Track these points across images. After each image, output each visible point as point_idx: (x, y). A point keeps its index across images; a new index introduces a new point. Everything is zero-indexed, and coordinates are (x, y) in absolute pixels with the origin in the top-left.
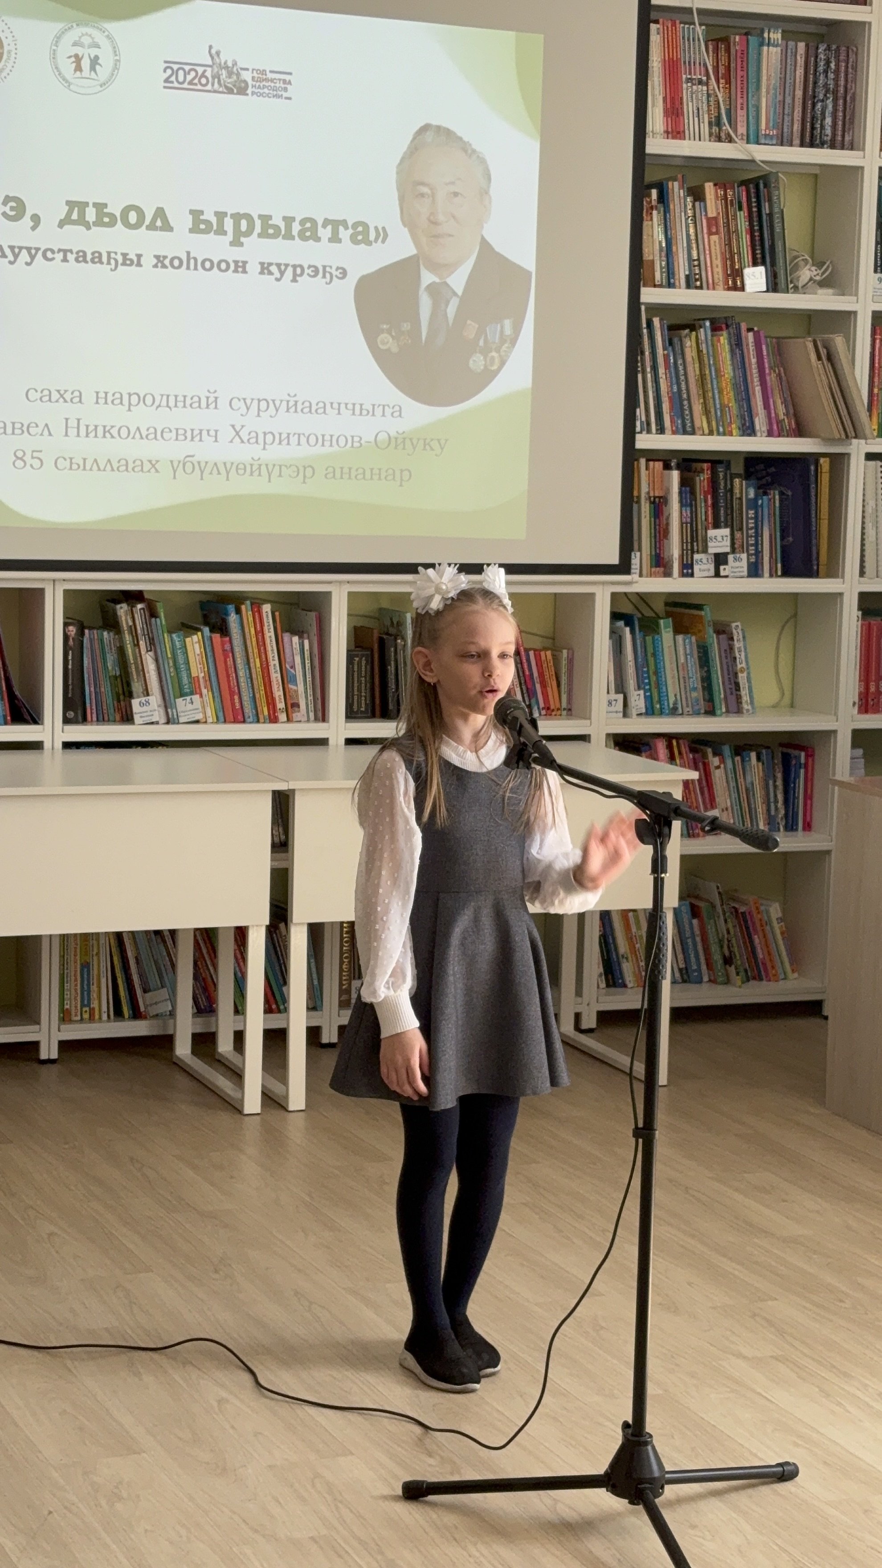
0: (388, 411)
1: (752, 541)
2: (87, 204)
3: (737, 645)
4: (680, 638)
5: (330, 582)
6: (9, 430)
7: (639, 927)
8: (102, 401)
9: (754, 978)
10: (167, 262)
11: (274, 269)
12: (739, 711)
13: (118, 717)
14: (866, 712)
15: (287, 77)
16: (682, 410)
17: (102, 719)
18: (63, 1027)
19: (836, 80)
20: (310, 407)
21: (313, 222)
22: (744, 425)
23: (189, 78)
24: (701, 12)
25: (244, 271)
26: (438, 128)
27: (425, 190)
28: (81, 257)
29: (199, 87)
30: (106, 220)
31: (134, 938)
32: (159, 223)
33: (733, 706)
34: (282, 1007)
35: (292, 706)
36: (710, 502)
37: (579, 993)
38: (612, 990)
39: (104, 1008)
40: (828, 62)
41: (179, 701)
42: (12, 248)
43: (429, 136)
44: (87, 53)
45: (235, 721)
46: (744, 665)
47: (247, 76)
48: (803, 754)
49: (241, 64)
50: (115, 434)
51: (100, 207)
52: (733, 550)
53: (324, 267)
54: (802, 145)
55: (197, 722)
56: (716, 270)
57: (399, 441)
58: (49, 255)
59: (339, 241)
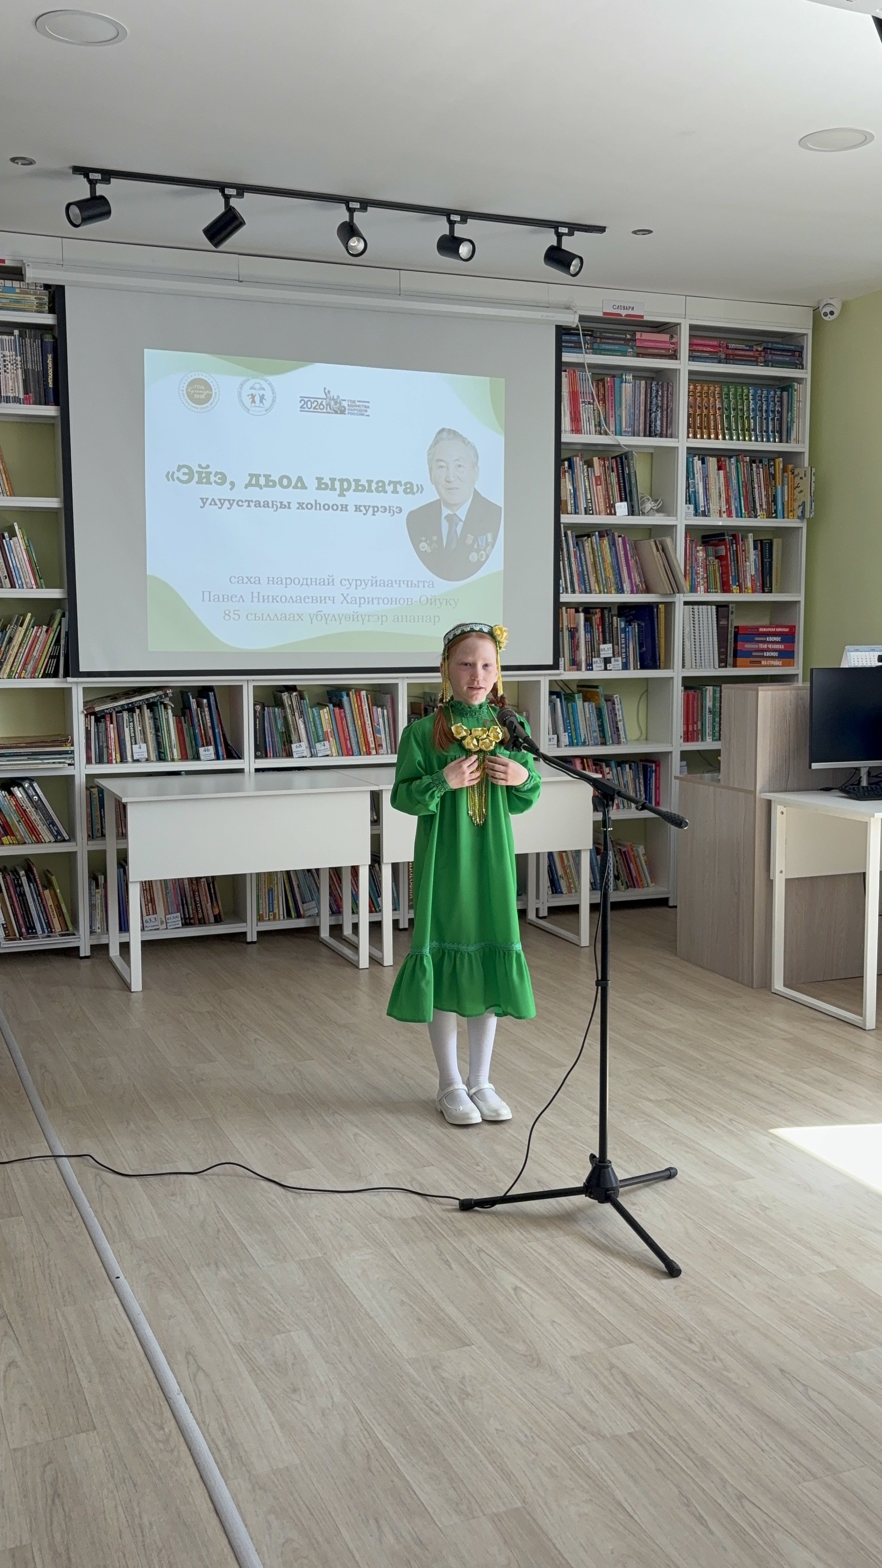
0: (426, 585)
1: (624, 650)
2: (260, 475)
3: (617, 707)
4: (586, 704)
5: (397, 678)
6: (221, 599)
7: (568, 861)
8: (271, 582)
9: (631, 887)
10: (304, 506)
11: (362, 508)
12: (619, 743)
13: (284, 755)
14: (688, 741)
15: (367, 404)
16: (584, 581)
17: (275, 756)
18: (259, 924)
19: (662, 401)
20: (384, 583)
21: (383, 482)
22: (618, 588)
23: (314, 406)
24: (591, 366)
25: (347, 510)
26: (449, 430)
27: (443, 464)
28: (258, 504)
29: (319, 410)
30: (271, 484)
31: (296, 874)
32: (299, 485)
33: (616, 741)
34: (377, 909)
35: (379, 746)
36: (600, 630)
37: (538, 897)
38: (555, 895)
39: (281, 913)
40: (657, 392)
41: (318, 745)
42: (220, 500)
43: (445, 435)
44: (258, 393)
45: (348, 755)
46: (621, 718)
47: (345, 404)
48: (654, 765)
49: (341, 398)
50: (279, 600)
51: (267, 477)
52: (614, 656)
53: (390, 507)
54: (645, 436)
55: (327, 756)
56: (600, 505)
57: (433, 600)
58: (240, 503)
59: (398, 493)
